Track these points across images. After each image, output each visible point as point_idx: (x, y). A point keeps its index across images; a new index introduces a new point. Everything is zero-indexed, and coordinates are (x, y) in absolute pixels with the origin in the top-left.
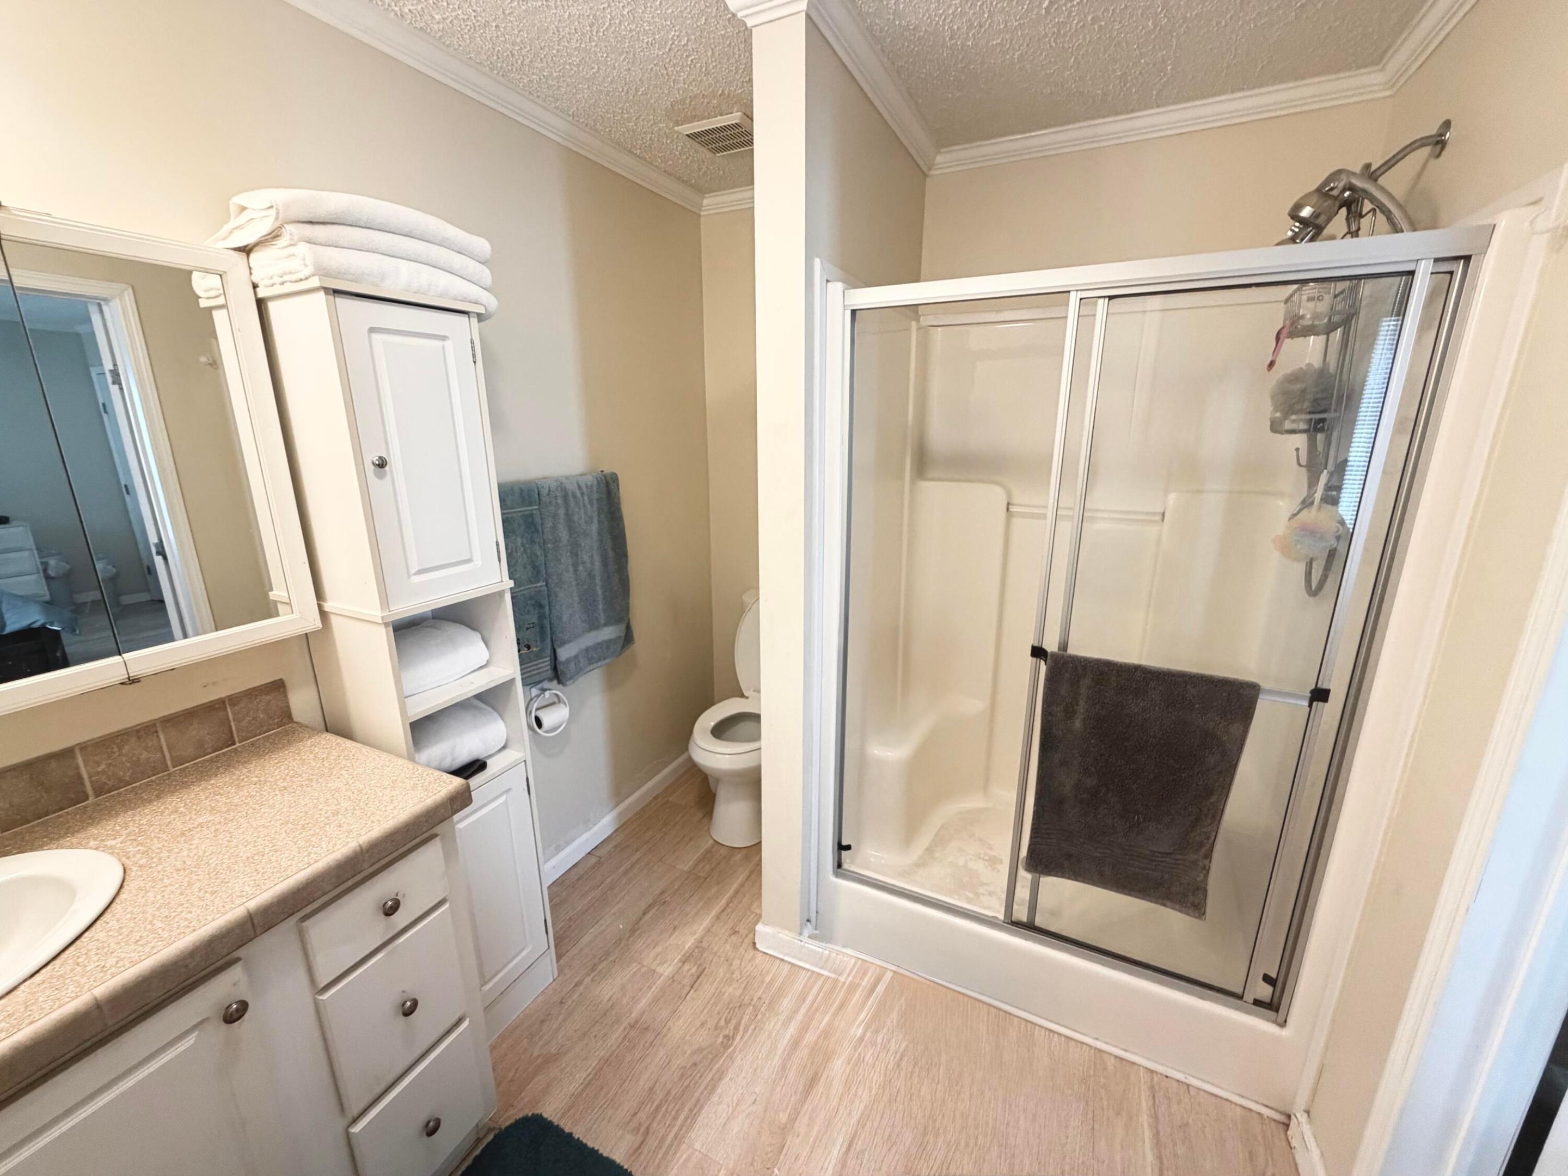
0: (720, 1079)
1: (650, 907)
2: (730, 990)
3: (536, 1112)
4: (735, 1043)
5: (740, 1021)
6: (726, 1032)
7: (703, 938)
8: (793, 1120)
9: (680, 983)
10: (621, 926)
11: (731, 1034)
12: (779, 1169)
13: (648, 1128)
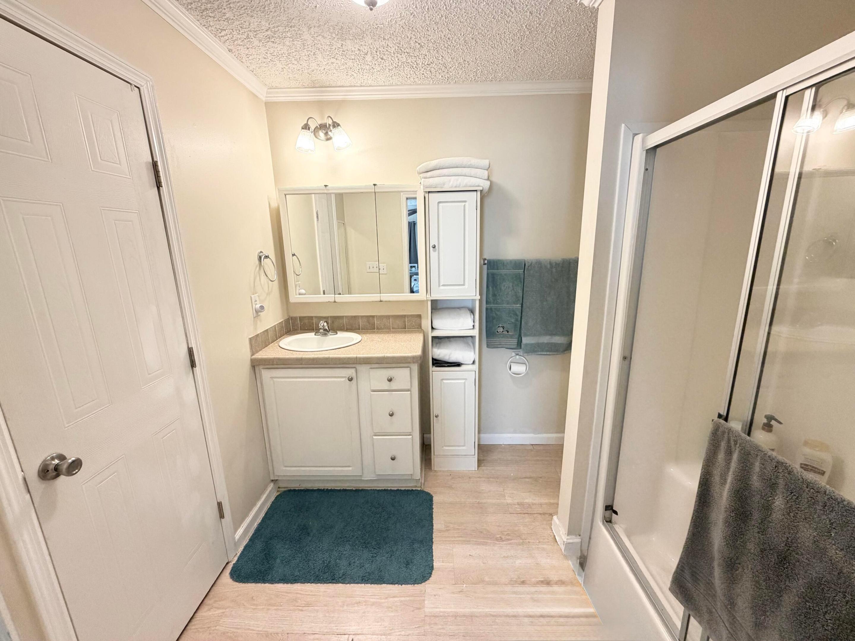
0: (483, 545)
1: (530, 478)
2: (522, 528)
3: (433, 495)
4: (501, 543)
5: (512, 540)
6: (503, 537)
7: (535, 504)
8: (489, 583)
9: (508, 508)
10: (512, 474)
11: (503, 539)
12: (466, 586)
13: (449, 530)
